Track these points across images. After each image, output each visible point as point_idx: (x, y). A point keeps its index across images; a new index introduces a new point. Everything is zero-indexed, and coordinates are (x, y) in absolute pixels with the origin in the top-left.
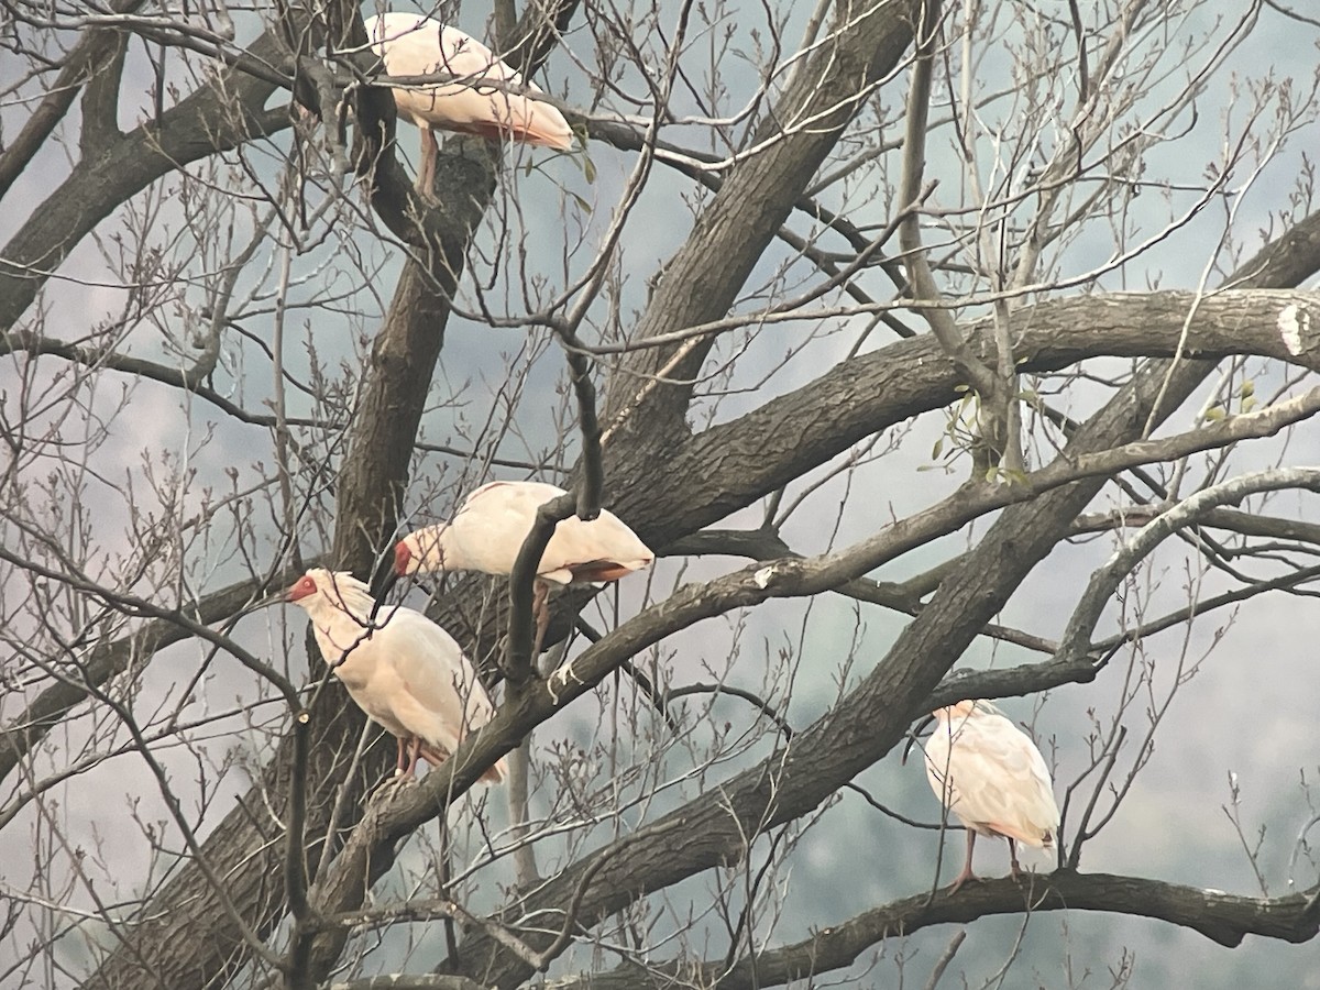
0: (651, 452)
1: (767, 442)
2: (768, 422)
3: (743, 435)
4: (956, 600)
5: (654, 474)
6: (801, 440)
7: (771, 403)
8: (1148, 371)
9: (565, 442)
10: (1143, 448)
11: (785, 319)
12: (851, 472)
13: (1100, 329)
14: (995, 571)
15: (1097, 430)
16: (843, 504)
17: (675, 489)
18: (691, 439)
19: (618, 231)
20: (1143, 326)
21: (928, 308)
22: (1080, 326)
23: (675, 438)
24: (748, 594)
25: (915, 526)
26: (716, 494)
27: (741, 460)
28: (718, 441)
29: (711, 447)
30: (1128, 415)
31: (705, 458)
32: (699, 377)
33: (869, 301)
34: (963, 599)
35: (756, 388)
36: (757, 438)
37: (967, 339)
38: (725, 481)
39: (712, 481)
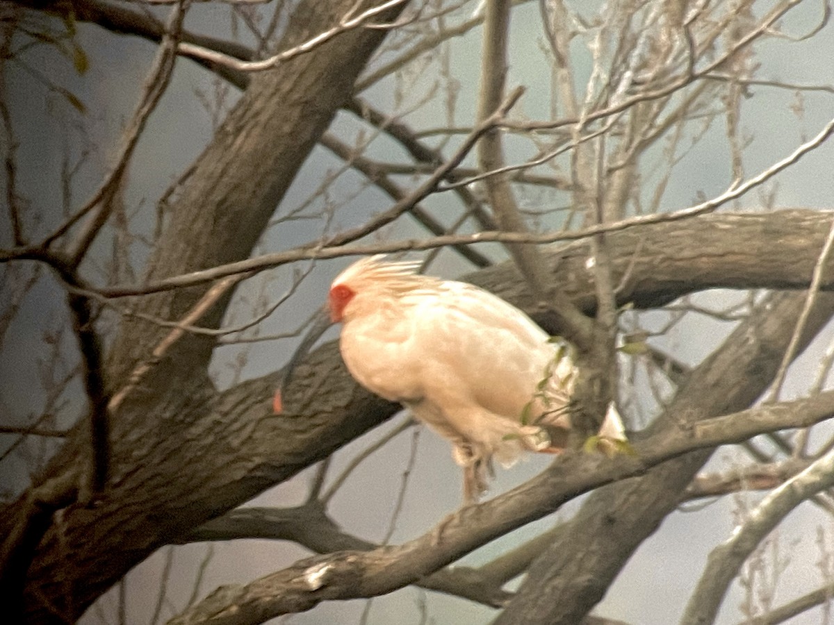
0: (167, 415)
1: (311, 400)
2: (312, 375)
4: (548, 590)
5: (171, 443)
8: (768, 307)
9: (58, 403)
10: (773, 412)
12: (416, 434)
13: (709, 255)
14: (593, 552)
15: (711, 378)
16: (406, 474)
17: (199, 459)
18: (216, 398)
19: (134, 142)
20: (760, 253)
22: (687, 253)
23: (197, 396)
24: (296, 597)
25: (501, 508)
26: (250, 465)
27: (279, 422)
28: (251, 400)
29: (242, 407)
30: (747, 359)
31: (235, 420)
34: (554, 588)
36: (299, 395)
37: (552, 270)
38: (261, 449)
39: (244, 450)
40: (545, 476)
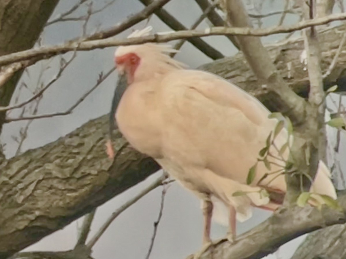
1: (80, 165)
2: (81, 145)
3: (58, 157)
6: (114, 162)
7: (84, 126)
11: (102, 47)
16: (156, 224)
18: (5, 164)
21: (238, 35)
26: (32, 217)
27: (55, 183)
28: (33, 165)
29: (26, 171)
31: (19, 182)
32: (12, 104)
33: (182, 28)
35: (68, 113)
36: (70, 161)
37: (273, 60)
38: (40, 204)
39: (27, 205)
40: (267, 224)
